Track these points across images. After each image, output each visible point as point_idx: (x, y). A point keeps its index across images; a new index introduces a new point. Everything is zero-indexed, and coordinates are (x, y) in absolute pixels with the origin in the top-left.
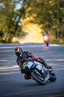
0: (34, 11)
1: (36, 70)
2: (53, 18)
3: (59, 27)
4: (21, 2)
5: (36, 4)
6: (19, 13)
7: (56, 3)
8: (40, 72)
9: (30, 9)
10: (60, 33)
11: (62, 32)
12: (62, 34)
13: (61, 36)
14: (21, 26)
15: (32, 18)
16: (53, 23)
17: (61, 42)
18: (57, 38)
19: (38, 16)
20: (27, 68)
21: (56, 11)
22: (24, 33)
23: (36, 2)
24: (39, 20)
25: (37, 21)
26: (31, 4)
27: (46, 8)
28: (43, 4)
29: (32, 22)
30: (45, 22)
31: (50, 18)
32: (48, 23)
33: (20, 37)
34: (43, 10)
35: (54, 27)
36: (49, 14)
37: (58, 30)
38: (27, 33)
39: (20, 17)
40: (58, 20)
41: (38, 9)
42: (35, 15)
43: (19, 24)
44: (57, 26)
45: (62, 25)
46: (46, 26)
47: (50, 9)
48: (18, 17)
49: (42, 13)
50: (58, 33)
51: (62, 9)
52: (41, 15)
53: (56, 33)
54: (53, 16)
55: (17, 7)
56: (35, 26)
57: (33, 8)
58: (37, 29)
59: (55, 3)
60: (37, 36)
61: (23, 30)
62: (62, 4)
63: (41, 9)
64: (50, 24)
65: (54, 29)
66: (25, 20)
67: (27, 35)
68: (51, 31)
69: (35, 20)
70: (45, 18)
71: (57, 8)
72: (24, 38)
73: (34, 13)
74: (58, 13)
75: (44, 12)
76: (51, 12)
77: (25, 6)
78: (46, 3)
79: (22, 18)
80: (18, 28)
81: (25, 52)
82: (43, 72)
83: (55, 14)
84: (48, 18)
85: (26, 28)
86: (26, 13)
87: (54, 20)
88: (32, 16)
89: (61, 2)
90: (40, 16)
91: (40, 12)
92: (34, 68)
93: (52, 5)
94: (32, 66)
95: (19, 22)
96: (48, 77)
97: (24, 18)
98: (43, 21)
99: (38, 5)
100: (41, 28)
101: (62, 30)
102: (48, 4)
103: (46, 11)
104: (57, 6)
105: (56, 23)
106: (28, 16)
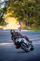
0: (12, 9)
1: (23, 43)
2: (24, 13)
3: (28, 19)
4: (4, 4)
5: (14, 5)
6: (3, 11)
9: (9, 8)
10: (28, 23)
11: (30, 22)
13: (29, 25)
14: (4, 18)
15: (11, 14)
16: (24, 17)
17: (29, 28)
18: (26, 26)
19: (14, 13)
20: (18, 42)
21: (26, 9)
22: (6, 23)
23: (14, 4)
24: (16, 15)
25: (14, 16)
26: (10, 5)
27: (20, 7)
28: (17, 5)
29: (11, 16)
30: (19, 16)
31: (22, 14)
32: (21, 17)
33: (4, 25)
35: (25, 19)
36: (21, 11)
37: (27, 21)
38: (8, 23)
39: (4, 13)
40: (27, 15)
41: (14, 8)
42: (13, 12)
43: (3, 17)
44: (26, 19)
45: (29, 18)
46: (19, 19)
47: (22, 8)
48: (2, 13)
49: (17, 11)
50: (27, 23)
51: (29, 8)
52: (16, 11)
53: (26, 23)
54: (24, 12)
55: (1, 7)
56: (13, 19)
58: (14, 21)
59: (25, 4)
60: (14, 25)
61: (6, 21)
63: (16, 8)
65: (25, 20)
66: (7, 15)
67: (8, 24)
68: (23, 22)
69: (13, 15)
70: (19, 14)
71: (27, 7)
72: (6, 26)
73: (12, 10)
74: (27, 11)
75: (18, 10)
76: (23, 10)
77: (7, 6)
78: (20, 4)
79: (5, 14)
80: (2, 20)
81: (16, 32)
83: (25, 11)
84: (21, 13)
85: (7, 20)
86: (7, 10)
87: (24, 15)
88: (11, 12)
89: (29, 4)
90: (16, 13)
93: (23, 5)
95: (3, 16)
96: (30, 47)
97: (6, 14)
98: (18, 15)
99: (15, 5)
100: (17, 20)
102: (21, 4)
103: (19, 9)
104: (27, 6)
105: (26, 17)
106: (9, 13)
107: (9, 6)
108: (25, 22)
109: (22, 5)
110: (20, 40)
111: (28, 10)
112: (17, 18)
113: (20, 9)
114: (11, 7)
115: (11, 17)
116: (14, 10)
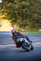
0: (5, 12)
1: (24, 43)
2: (18, 16)
3: (21, 21)
7: (20, 6)
8: (27, 44)
9: (3, 10)
10: (22, 25)
11: (23, 24)
12: (23, 26)
13: (23, 27)
15: (4, 16)
18: (20, 28)
21: (19, 11)
24: (9, 17)
26: (4, 7)
27: (13, 9)
29: (4, 18)
31: (16, 16)
32: (14, 19)
34: (11, 11)
35: (19, 21)
36: (15, 14)
37: (21, 23)
38: (1, 25)
40: (21, 17)
41: (8, 10)
42: (6, 14)
44: (20, 21)
46: (13, 21)
47: (16, 10)
51: (23, 10)
54: (18, 15)
56: (6, 21)
57: (5, 10)
60: (8, 27)
62: (23, 7)
64: (16, 19)
65: (18, 22)
68: (16, 24)
69: (6, 17)
70: (12, 16)
75: (12, 12)
76: (16, 12)
78: (13, 6)
82: (28, 44)
83: (19, 13)
87: (18, 17)
88: (4, 15)
90: (9, 15)
91: (10, 12)
92: (23, 41)
93: (17, 7)
94: (23, 40)
98: (11, 18)
99: (8, 8)
101: (24, 23)
104: (20, 8)
105: (20, 19)
106: (2, 15)
107: (2, 8)
108: (19, 25)
109: (15, 7)
110: (21, 40)
111: (21, 12)
112: (10, 21)
113: (14, 12)
114: (4, 9)
115: (4, 20)
116: (7, 12)
